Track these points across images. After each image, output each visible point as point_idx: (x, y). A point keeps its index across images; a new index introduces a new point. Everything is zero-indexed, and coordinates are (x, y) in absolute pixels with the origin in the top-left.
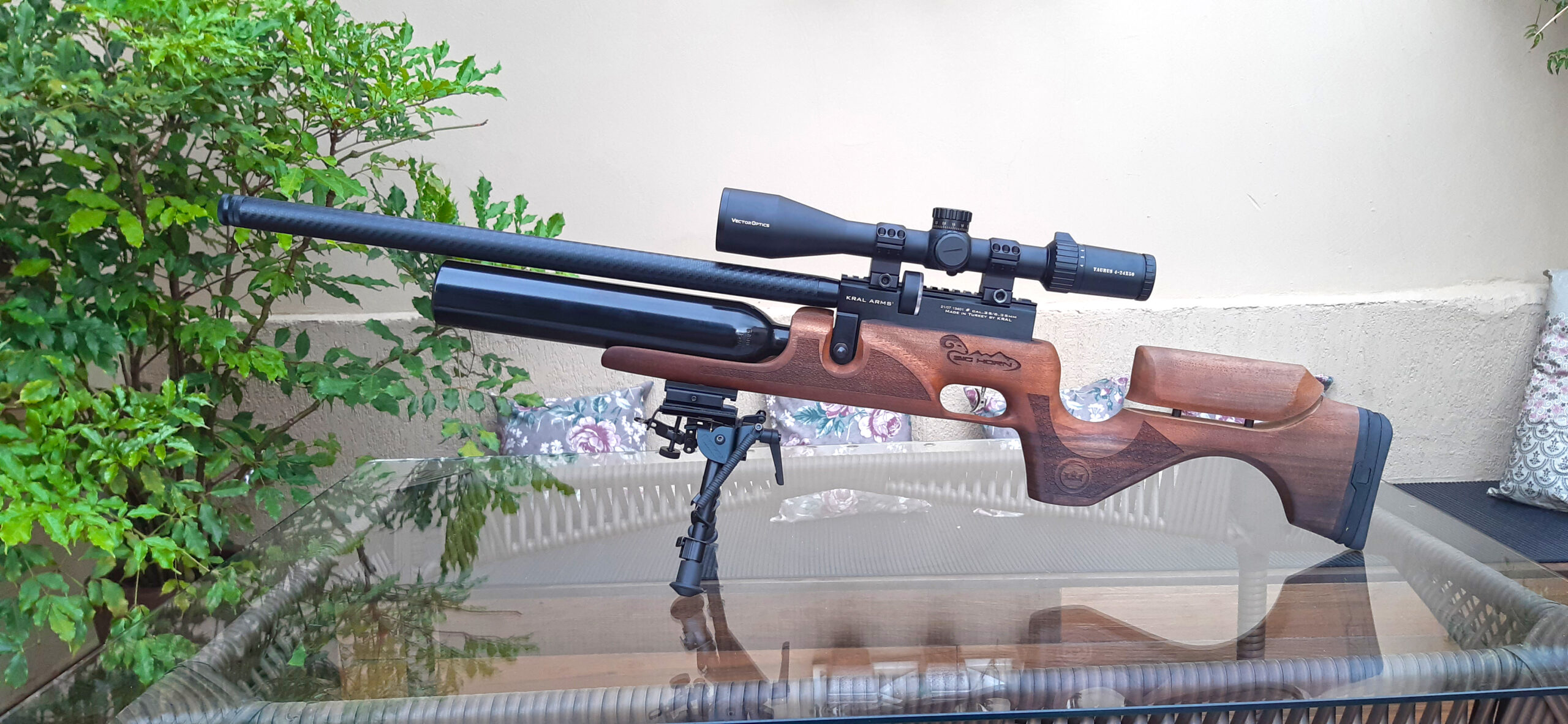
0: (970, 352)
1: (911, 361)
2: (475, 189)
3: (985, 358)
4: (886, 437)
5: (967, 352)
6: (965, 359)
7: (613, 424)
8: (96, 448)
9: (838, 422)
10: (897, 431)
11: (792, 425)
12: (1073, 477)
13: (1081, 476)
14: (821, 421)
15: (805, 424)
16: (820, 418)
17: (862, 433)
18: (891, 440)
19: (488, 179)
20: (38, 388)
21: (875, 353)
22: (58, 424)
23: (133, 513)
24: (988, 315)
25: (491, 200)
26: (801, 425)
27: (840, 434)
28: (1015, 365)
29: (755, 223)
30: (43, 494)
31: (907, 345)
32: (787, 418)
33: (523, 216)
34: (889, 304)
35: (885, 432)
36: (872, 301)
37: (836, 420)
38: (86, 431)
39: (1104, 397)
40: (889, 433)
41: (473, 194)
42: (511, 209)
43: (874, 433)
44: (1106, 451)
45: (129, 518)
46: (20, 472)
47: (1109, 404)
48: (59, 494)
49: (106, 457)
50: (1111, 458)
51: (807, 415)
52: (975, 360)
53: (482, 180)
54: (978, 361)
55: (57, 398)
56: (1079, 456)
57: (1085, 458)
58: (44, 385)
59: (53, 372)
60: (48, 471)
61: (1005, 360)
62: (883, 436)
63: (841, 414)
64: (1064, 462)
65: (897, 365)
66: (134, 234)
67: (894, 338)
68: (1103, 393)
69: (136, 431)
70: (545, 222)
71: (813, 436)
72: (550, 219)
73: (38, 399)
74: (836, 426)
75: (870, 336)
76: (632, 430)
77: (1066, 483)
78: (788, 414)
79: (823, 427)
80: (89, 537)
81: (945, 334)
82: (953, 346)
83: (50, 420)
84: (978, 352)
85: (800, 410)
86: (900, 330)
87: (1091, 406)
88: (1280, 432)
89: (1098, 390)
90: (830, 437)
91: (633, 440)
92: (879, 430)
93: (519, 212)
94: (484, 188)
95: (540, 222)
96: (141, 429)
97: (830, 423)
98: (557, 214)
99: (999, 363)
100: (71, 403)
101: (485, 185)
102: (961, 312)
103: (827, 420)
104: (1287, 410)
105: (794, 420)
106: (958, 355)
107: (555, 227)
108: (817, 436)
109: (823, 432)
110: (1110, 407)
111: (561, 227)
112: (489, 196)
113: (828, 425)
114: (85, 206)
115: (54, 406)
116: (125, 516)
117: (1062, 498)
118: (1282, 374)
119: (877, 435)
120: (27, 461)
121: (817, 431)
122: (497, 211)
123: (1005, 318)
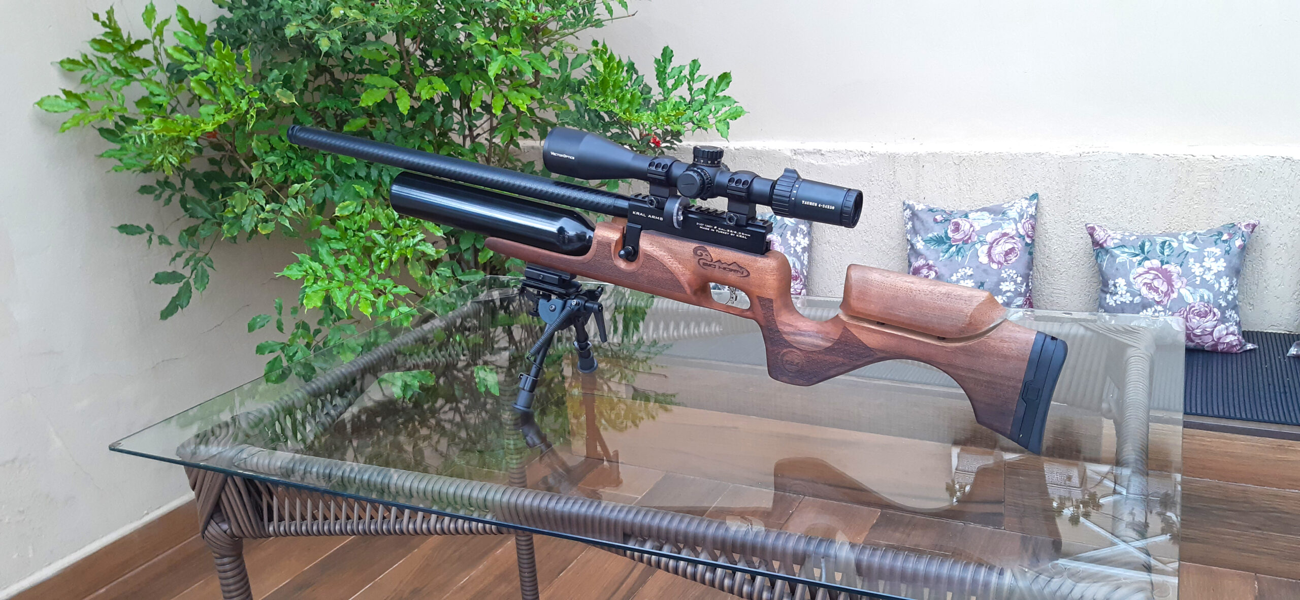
0: (714, 260)
1: (672, 264)
2: (659, 57)
3: (725, 266)
4: (1002, 264)
5: (712, 260)
6: (710, 265)
7: (779, 237)
8: (380, 246)
9: (960, 249)
10: (1014, 260)
11: (922, 247)
12: (792, 363)
13: (798, 363)
14: (946, 246)
15: (932, 247)
16: (945, 243)
17: (980, 260)
18: (1007, 267)
19: (671, 48)
20: (347, 206)
21: (649, 257)
22: (360, 229)
23: (395, 290)
24: (730, 233)
25: (673, 65)
26: (928, 249)
27: (960, 258)
28: (745, 274)
29: (565, 156)
30: (340, 274)
31: (669, 250)
32: (918, 242)
33: (696, 76)
34: (661, 219)
35: (1002, 260)
36: (650, 216)
37: (959, 247)
38: (375, 234)
39: (1225, 241)
40: (1006, 261)
41: (657, 61)
42: (686, 72)
43: (991, 260)
44: (817, 346)
45: (391, 293)
46: (329, 260)
47: (1228, 248)
48: (356, 275)
49: (385, 253)
50: (820, 352)
51: (934, 240)
52: (717, 267)
53: (665, 49)
54: (719, 267)
55: (359, 213)
56: (795, 348)
57: (801, 350)
58: (352, 204)
59: (358, 195)
60: (348, 260)
61: (739, 269)
62: (999, 263)
63: (964, 241)
64: (785, 350)
65: (662, 265)
66: (404, 104)
67: (661, 246)
68: (1225, 237)
69: (403, 236)
70: (716, 79)
71: (937, 259)
72: (719, 77)
73: (347, 213)
74: (958, 251)
75: (648, 244)
76: (795, 243)
77: (787, 366)
78: (919, 238)
79: (947, 252)
80: (359, 305)
81: (697, 245)
82: (702, 255)
83: (356, 227)
84: (719, 261)
85: (930, 235)
86: (666, 240)
87: (1208, 249)
88: (957, 348)
89: (1220, 234)
90: (951, 261)
91: (795, 250)
92: (996, 258)
93: (692, 74)
94: (667, 54)
95: (711, 80)
96: (407, 235)
97: (954, 249)
98: (725, 73)
99: (735, 271)
100: (368, 216)
101: (669, 52)
102: (710, 228)
103: (951, 246)
104: (962, 331)
105: (923, 243)
106: (705, 262)
107: (724, 83)
108: (941, 259)
109: (946, 256)
110: (1227, 252)
111: (728, 83)
112: (671, 61)
113: (951, 250)
114: (375, 86)
115: (357, 218)
116: (390, 292)
117: (784, 378)
118: (961, 299)
119: (993, 262)
120: (337, 253)
121: (942, 254)
122: (676, 72)
123: (742, 235)
